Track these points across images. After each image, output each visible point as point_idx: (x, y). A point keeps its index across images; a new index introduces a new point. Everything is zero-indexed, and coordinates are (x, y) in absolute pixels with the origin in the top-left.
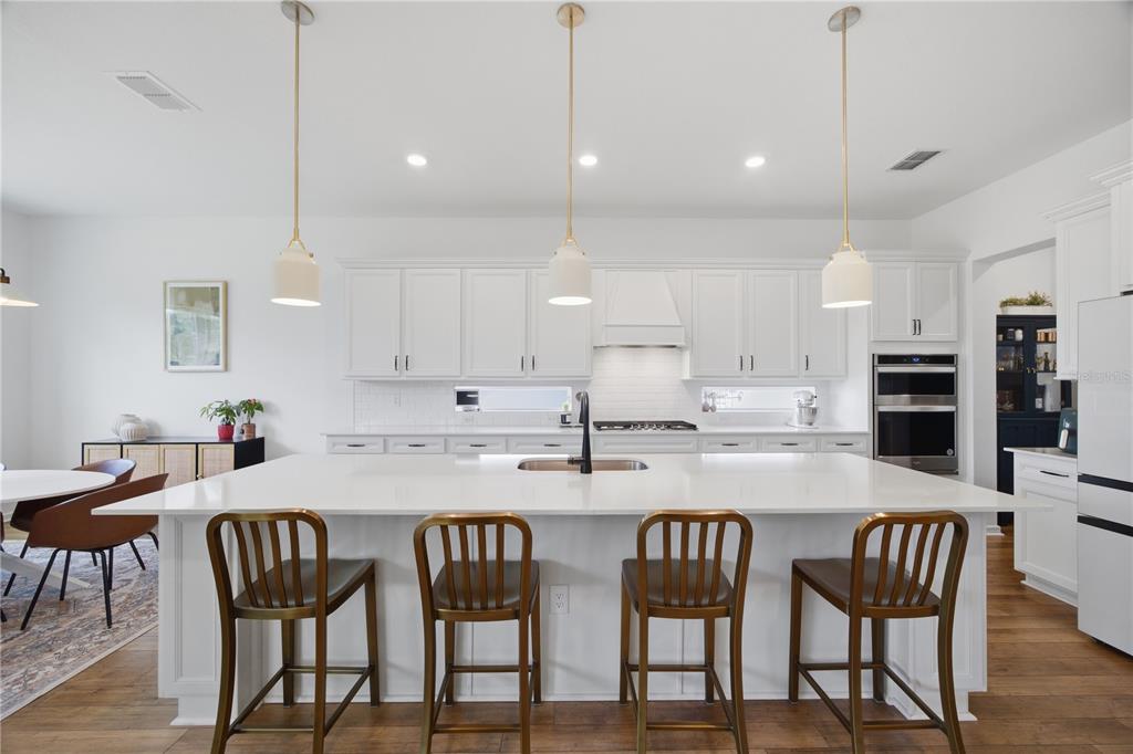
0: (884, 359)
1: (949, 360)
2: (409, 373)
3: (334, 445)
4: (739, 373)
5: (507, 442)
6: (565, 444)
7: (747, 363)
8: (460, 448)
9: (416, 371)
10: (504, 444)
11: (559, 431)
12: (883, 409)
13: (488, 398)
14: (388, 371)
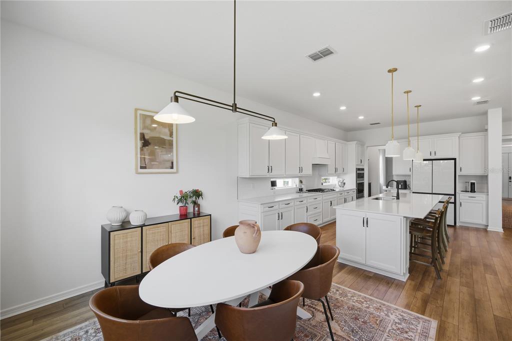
1: (363, 169)
2: (271, 174)
3: (264, 208)
4: (334, 173)
10: (306, 199)
12: (358, 182)
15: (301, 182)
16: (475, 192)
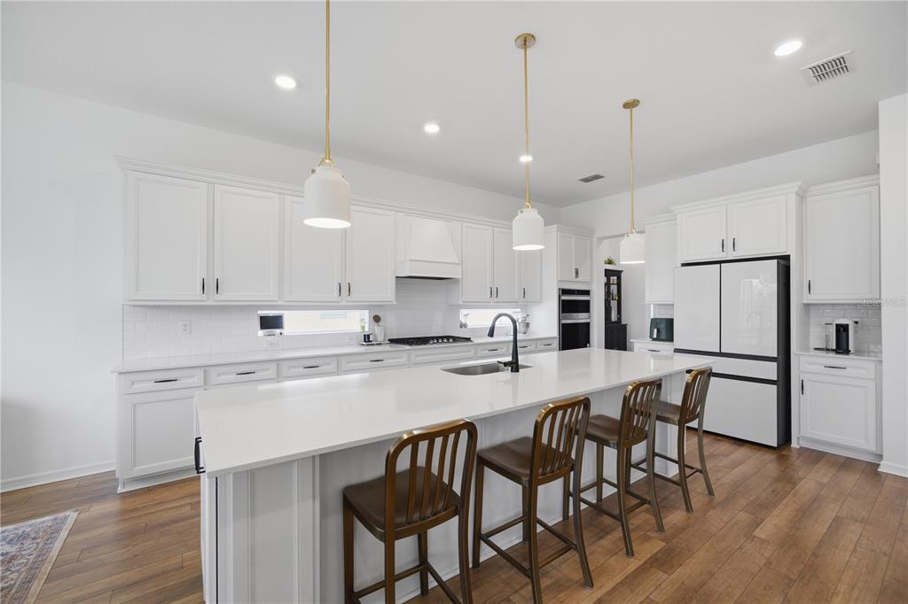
0: (565, 292)
1: (587, 293)
2: (218, 297)
3: (133, 383)
4: (489, 299)
5: (338, 360)
6: (387, 359)
7: (495, 293)
8: (294, 371)
9: (227, 296)
10: (336, 362)
11: (362, 349)
12: (564, 322)
13: (294, 323)
14: (193, 294)
15: (377, 319)
16: (847, 352)
